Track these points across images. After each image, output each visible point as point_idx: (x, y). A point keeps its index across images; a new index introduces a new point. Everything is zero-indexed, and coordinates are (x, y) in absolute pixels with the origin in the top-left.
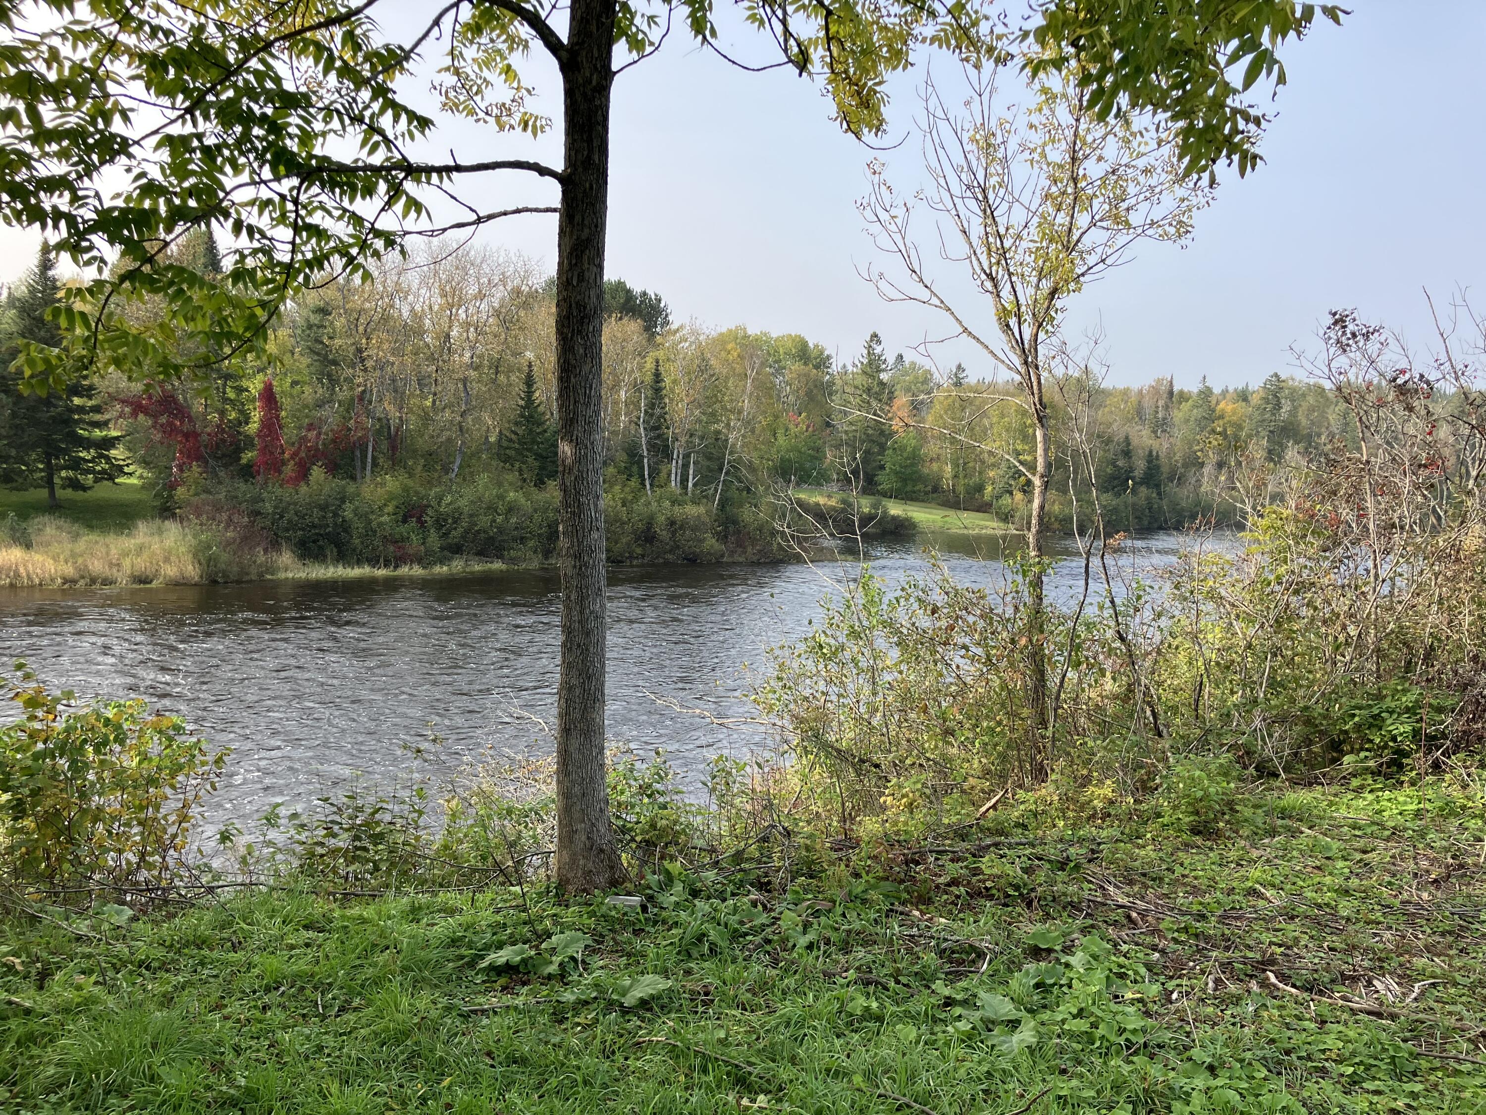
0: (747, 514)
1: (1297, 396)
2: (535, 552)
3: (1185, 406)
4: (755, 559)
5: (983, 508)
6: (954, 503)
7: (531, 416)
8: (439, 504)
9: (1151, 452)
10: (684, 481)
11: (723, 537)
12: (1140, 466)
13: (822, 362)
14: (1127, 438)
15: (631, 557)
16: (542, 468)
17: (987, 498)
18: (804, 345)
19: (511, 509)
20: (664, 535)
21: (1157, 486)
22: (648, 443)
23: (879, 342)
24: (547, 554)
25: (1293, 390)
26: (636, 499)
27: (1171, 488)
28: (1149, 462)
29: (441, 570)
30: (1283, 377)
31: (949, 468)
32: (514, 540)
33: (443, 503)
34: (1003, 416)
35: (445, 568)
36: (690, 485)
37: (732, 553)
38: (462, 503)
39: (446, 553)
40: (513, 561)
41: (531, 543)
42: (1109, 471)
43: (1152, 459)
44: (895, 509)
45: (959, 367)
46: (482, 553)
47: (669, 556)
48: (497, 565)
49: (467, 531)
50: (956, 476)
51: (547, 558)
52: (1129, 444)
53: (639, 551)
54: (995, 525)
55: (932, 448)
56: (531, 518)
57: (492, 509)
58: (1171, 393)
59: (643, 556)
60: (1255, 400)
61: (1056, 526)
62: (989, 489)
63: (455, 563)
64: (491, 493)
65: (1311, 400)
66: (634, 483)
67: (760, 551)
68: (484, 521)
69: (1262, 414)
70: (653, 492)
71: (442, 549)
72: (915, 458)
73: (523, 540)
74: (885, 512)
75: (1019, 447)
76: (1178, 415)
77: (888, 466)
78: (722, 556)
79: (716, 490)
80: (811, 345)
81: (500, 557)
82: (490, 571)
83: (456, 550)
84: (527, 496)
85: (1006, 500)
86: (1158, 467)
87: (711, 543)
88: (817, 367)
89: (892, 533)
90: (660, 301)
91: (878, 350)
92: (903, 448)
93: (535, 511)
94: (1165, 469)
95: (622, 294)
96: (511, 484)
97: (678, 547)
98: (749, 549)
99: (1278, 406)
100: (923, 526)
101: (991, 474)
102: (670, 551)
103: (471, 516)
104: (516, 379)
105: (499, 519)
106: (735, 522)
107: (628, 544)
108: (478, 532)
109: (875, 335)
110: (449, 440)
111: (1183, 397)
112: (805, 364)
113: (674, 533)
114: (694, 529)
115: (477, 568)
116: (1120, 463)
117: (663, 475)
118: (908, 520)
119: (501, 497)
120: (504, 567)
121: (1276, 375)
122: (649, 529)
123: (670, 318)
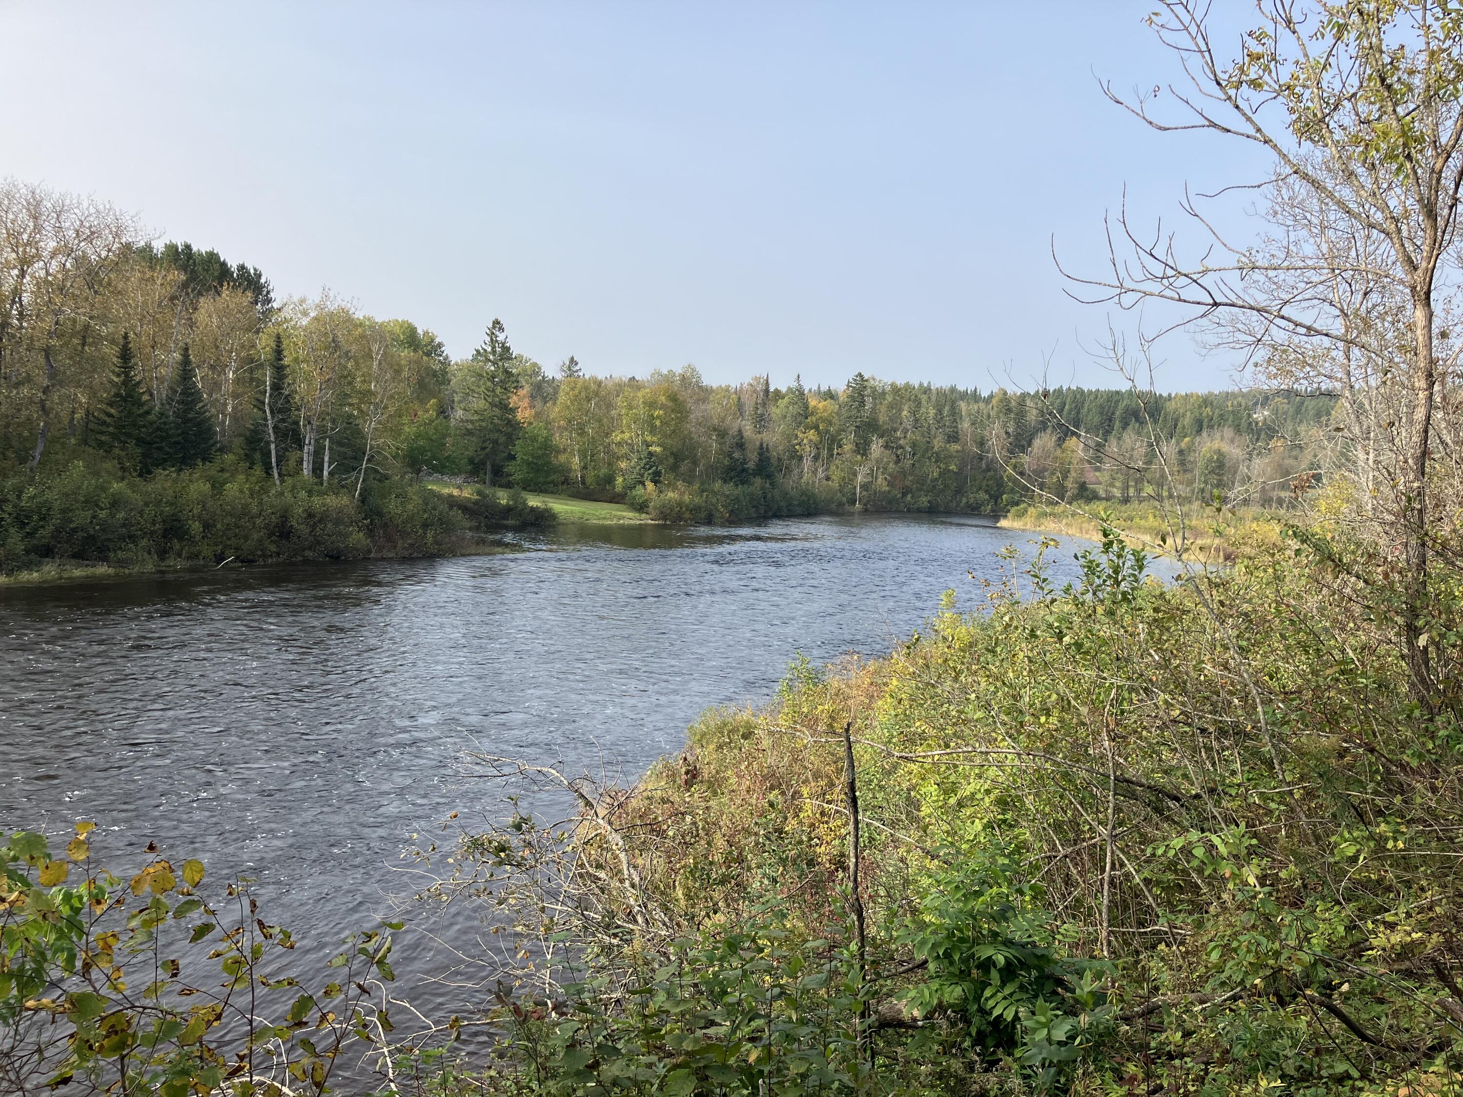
0: (392, 506)
1: (879, 395)
2: (149, 553)
3: (782, 403)
4: (406, 554)
5: (616, 499)
6: (586, 494)
7: (129, 395)
8: (19, 497)
9: (761, 444)
10: (317, 469)
11: (370, 532)
12: (752, 459)
13: (432, 348)
14: (740, 431)
15: (264, 556)
16: (145, 455)
17: (619, 489)
18: (413, 331)
19: (116, 503)
20: (304, 529)
21: (769, 476)
22: (275, 428)
23: (502, 329)
24: (163, 554)
25: (874, 389)
26: (264, 490)
27: (779, 478)
28: (761, 454)
29: (30, 577)
30: (866, 378)
31: (577, 459)
32: (122, 538)
33: (25, 496)
34: (630, 407)
35: (35, 575)
36: (326, 473)
37: (380, 550)
38: (49, 495)
39: (33, 556)
40: (121, 563)
41: (144, 542)
42: (726, 462)
43: (763, 451)
44: (534, 501)
45: (572, 360)
46: (80, 556)
47: (309, 554)
48: (102, 570)
49: (58, 530)
50: (585, 468)
51: (162, 559)
52: (742, 437)
53: (273, 548)
54: (631, 515)
55: (559, 439)
56: (141, 513)
57: (91, 502)
58: (767, 391)
59: (278, 554)
60: (843, 398)
61: (687, 515)
62: (620, 480)
63: (46, 568)
64: (89, 484)
65: (889, 398)
66: (258, 471)
67: (412, 545)
68: (81, 517)
69: (849, 410)
70: (282, 481)
71: (27, 552)
72: (547, 447)
73: (132, 538)
74: (525, 503)
75: (649, 439)
76: (775, 411)
77: (519, 456)
78: (370, 551)
79: (357, 479)
80: (420, 331)
81: (105, 559)
82: (94, 577)
83: (46, 552)
84: (132, 486)
85: (639, 491)
86: (769, 459)
87: (357, 538)
88: (428, 354)
89: (532, 524)
90: (260, 276)
91: (501, 337)
92: (534, 439)
93: (147, 504)
94: (774, 461)
95: (217, 266)
96: (109, 472)
97: (318, 543)
98: (400, 543)
99: (862, 403)
100: (561, 517)
101: (623, 465)
102: (310, 548)
103: (63, 511)
104: (110, 352)
105: (103, 514)
106: (380, 514)
107: (260, 541)
108: (74, 530)
109: (496, 323)
110: (29, 419)
111: (778, 394)
112: (415, 350)
113: (314, 527)
114: (337, 522)
115: (78, 573)
116: (736, 455)
117: (292, 463)
118: (548, 511)
119: (103, 489)
120: (111, 571)
121: (860, 375)
122: (284, 523)
123: (272, 295)
